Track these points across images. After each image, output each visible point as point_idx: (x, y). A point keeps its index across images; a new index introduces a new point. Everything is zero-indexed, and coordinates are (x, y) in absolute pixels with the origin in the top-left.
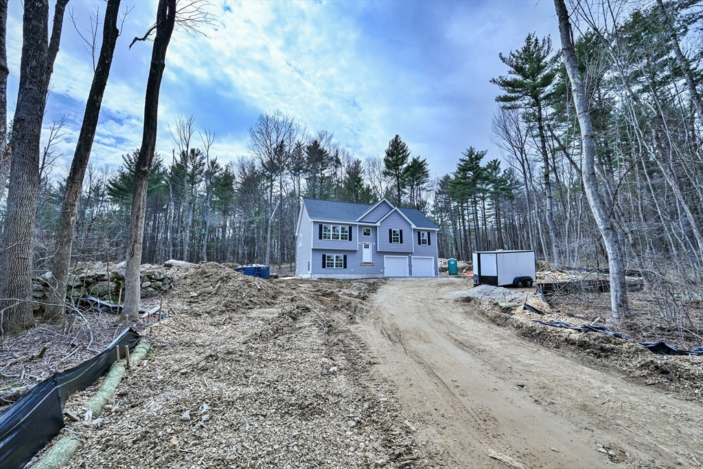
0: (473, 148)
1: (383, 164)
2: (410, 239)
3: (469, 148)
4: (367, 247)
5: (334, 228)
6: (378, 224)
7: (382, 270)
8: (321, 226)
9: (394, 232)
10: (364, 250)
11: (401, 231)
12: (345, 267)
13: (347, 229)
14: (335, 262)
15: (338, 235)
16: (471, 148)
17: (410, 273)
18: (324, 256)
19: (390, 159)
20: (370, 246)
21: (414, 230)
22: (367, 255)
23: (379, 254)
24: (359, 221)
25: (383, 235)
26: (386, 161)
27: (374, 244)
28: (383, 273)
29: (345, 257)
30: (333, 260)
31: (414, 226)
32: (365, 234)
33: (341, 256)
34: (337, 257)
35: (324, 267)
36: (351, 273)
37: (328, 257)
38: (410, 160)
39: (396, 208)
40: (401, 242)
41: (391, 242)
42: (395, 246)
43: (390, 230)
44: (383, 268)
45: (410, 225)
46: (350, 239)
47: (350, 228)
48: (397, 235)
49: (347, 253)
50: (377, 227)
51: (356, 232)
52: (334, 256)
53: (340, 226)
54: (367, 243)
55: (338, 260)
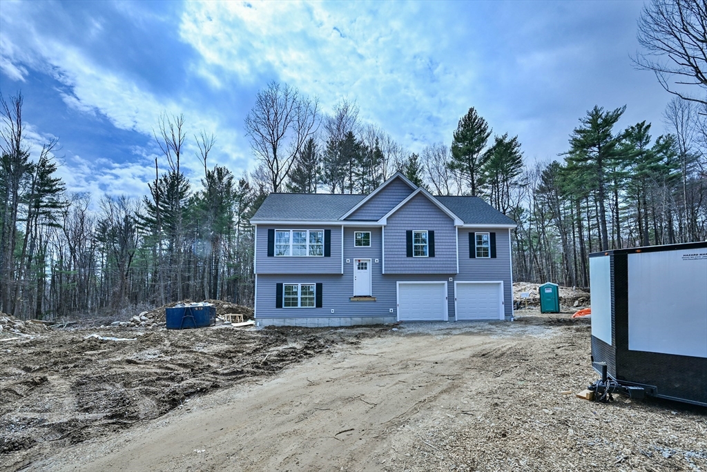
0: (599, 108)
1: (449, 154)
2: (452, 248)
3: (591, 110)
4: (362, 266)
5: (296, 235)
6: (383, 222)
7: (391, 310)
8: (271, 233)
9: (417, 235)
10: (357, 273)
11: (431, 234)
12: (319, 305)
13: (321, 234)
14: (299, 296)
15: (304, 247)
16: (595, 109)
17: (452, 312)
18: (279, 287)
19: (460, 145)
20: (369, 266)
21: (461, 230)
22: (362, 283)
23: (387, 279)
24: (345, 220)
25: (394, 243)
26: (455, 149)
27: (377, 260)
28: (394, 314)
29: (319, 287)
30: (296, 293)
31: (458, 222)
32: (359, 243)
33: (312, 285)
34: (303, 288)
35: (279, 305)
36: (333, 316)
37: (288, 288)
38: (490, 143)
39: (421, 189)
40: (432, 254)
41: (409, 254)
42: (420, 263)
43: (409, 233)
44: (395, 306)
45: (452, 220)
46: (328, 254)
47: (328, 234)
48: (423, 241)
49: (321, 280)
50: (380, 228)
51: (338, 240)
52: (299, 286)
53: (308, 230)
54: (363, 260)
55: (305, 294)
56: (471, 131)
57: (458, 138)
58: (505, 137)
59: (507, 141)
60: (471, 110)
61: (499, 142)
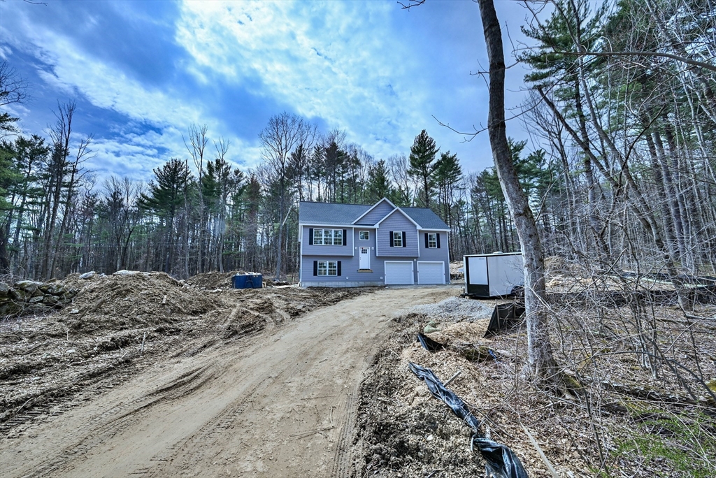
1: (408, 163)
2: (416, 242)
4: (364, 251)
5: (326, 232)
6: (377, 226)
7: (381, 278)
8: (311, 231)
9: (396, 234)
10: (361, 255)
11: (404, 233)
12: (339, 274)
13: (341, 232)
14: (327, 269)
15: (331, 239)
17: (416, 280)
18: (315, 263)
19: (416, 157)
20: (368, 251)
21: (420, 231)
22: (365, 261)
23: (379, 259)
24: (354, 224)
25: (382, 239)
26: (412, 158)
27: (373, 248)
28: (383, 280)
29: (339, 263)
30: (325, 267)
31: (419, 227)
32: (362, 238)
33: (335, 262)
34: (329, 264)
35: (315, 274)
36: (347, 281)
37: (320, 264)
38: (438, 157)
39: (398, 208)
40: (404, 245)
41: (392, 245)
42: (398, 250)
43: (391, 233)
44: (384, 275)
45: (416, 226)
46: (345, 244)
47: (345, 232)
48: (400, 238)
49: (341, 259)
50: (375, 229)
51: (351, 236)
52: (327, 263)
53: (333, 230)
54: (365, 248)
55: (331, 267)
56: (423, 147)
57: (414, 151)
58: (448, 153)
59: (449, 156)
60: (424, 131)
61: (444, 157)
